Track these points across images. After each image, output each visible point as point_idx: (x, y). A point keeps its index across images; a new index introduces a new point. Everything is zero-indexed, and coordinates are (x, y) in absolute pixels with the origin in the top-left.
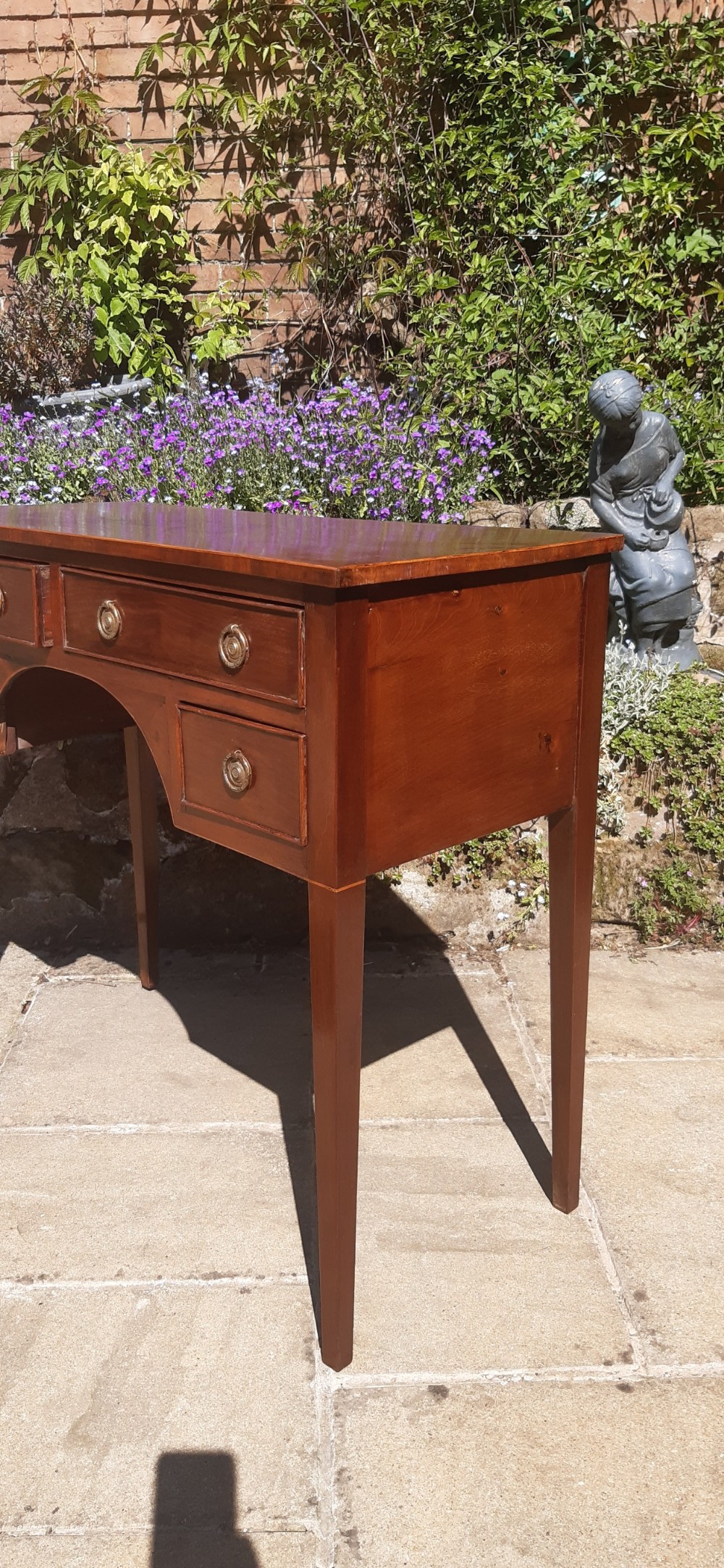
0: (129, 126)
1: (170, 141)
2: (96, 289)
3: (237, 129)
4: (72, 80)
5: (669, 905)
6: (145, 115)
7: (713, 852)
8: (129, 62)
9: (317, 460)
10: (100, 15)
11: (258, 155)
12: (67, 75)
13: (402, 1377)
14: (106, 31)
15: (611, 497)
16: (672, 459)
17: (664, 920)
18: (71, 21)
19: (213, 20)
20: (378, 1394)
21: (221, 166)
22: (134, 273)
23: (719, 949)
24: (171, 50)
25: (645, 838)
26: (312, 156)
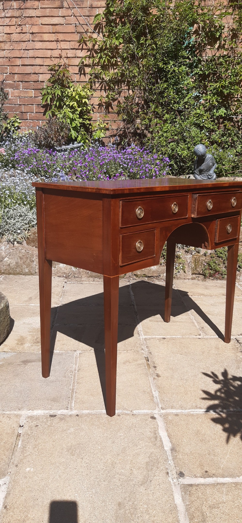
0: (76, 78)
1: (86, 82)
2: (69, 120)
3: (104, 79)
4: (62, 65)
5: (211, 269)
6: (80, 75)
7: (222, 257)
8: (77, 62)
9: (126, 164)
10: (69, 49)
11: (109, 86)
12: (60, 64)
13: (156, 337)
14: (70, 53)
15: (199, 174)
16: (213, 165)
17: (210, 273)
18: (62, 51)
19: (99, 51)
20: (152, 338)
21: (100, 89)
22: (78, 116)
23: (223, 280)
24: (87, 59)
25: (206, 254)
26: (124, 87)
